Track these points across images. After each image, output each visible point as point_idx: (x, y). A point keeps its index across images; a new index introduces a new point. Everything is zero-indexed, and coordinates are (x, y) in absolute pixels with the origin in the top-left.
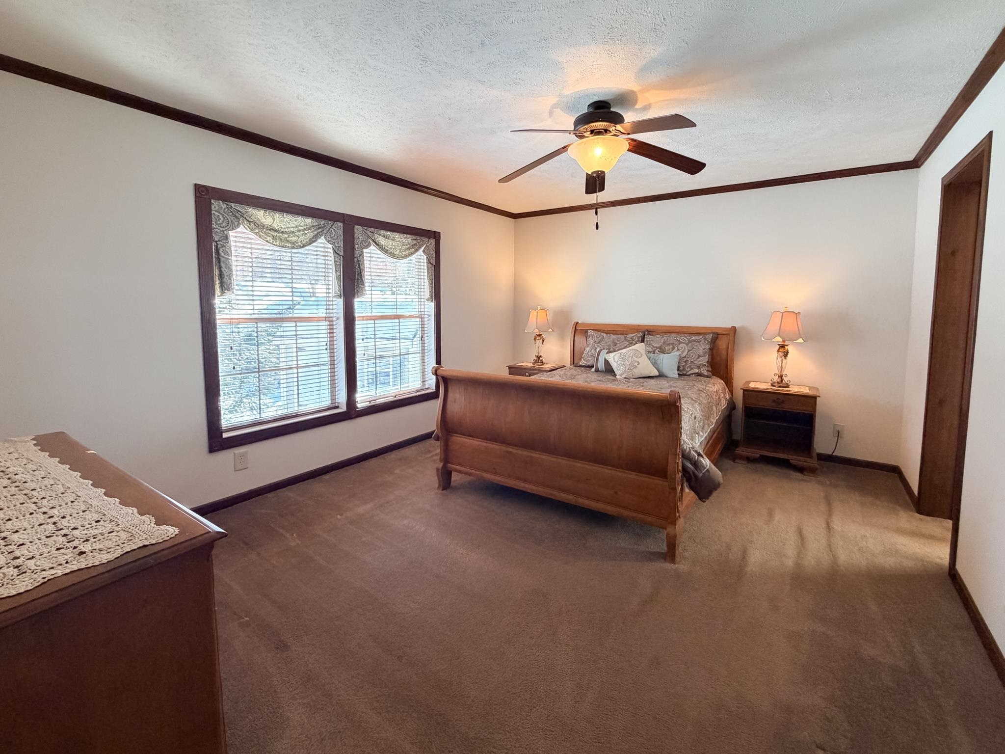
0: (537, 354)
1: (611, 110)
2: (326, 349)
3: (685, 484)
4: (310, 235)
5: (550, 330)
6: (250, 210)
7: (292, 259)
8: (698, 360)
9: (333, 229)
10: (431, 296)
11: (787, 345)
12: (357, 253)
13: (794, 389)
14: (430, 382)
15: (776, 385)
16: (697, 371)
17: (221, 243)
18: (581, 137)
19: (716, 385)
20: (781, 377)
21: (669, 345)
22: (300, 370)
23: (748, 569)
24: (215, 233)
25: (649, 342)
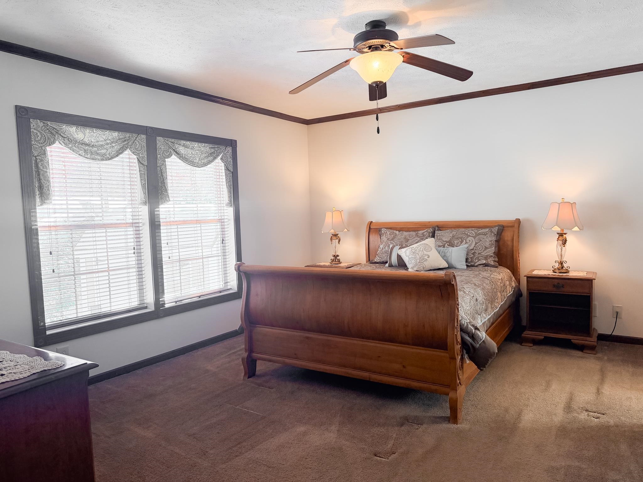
0: (334, 254)
1: (387, 28)
2: (134, 253)
3: (466, 356)
4: (117, 147)
5: (346, 230)
6: (64, 126)
7: (100, 170)
8: (485, 252)
9: (137, 141)
10: (231, 201)
11: (565, 234)
12: (159, 162)
13: (573, 274)
14: (232, 283)
15: (557, 271)
16: (484, 262)
17: (39, 157)
18: (362, 52)
19: (501, 274)
20: (561, 263)
21: (457, 238)
22: (111, 273)
23: (521, 425)
24: (35, 149)
25: (439, 237)
